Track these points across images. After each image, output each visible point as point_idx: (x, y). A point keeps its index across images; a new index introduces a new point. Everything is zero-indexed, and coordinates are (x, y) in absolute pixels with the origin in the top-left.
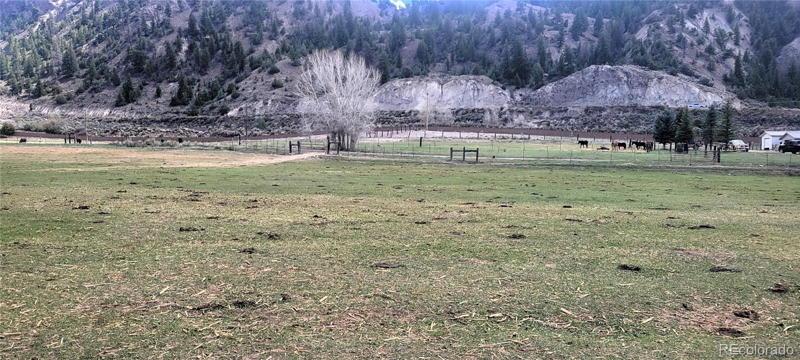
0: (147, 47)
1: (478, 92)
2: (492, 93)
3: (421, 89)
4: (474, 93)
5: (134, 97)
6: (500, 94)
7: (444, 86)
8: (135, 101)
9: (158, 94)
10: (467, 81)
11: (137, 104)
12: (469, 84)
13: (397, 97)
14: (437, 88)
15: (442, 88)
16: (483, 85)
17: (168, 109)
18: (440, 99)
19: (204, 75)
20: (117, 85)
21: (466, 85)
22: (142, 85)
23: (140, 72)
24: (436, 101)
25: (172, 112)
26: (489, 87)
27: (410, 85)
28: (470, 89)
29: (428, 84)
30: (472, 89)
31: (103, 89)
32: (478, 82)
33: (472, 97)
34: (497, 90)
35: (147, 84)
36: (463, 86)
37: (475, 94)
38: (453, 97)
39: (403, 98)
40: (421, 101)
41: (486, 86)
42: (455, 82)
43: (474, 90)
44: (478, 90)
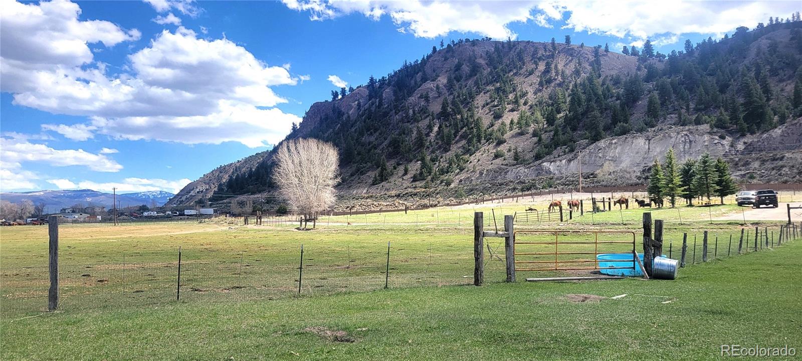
0: (406, 132)
1: (690, 145)
2: (706, 144)
3: (627, 147)
4: (685, 145)
5: (387, 176)
6: (716, 144)
7: (652, 141)
8: (387, 180)
9: (406, 172)
10: (678, 133)
11: (388, 182)
12: (679, 136)
13: (600, 157)
14: (643, 144)
15: (649, 143)
16: (697, 136)
17: (409, 185)
18: (646, 156)
19: (448, 151)
20: (378, 167)
21: (677, 137)
22: (396, 166)
23: (398, 154)
24: (641, 158)
25: (412, 187)
26: (703, 138)
27: (615, 143)
28: (681, 142)
29: (634, 141)
30: (682, 141)
31: (368, 171)
32: (691, 133)
33: (682, 150)
34: (713, 140)
35: (401, 164)
36: (673, 140)
37: (686, 147)
38: (661, 153)
39: (607, 158)
40: (626, 160)
41: (700, 137)
42: (664, 136)
43: (685, 142)
44: (691, 141)
